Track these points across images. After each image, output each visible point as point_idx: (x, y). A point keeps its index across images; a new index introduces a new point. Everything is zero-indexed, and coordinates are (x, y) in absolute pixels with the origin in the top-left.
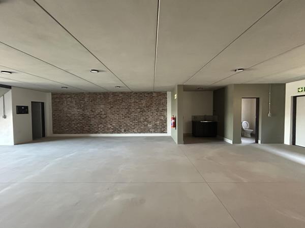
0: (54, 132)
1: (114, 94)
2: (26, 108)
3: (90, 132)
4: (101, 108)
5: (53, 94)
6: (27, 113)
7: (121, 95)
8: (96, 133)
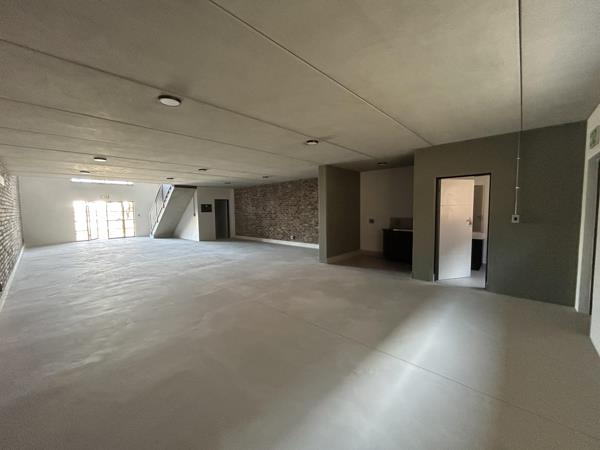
0: (237, 234)
1: (283, 184)
2: (210, 206)
3: (263, 235)
4: (272, 205)
5: (235, 190)
6: (210, 211)
7: (289, 186)
8: (268, 237)
